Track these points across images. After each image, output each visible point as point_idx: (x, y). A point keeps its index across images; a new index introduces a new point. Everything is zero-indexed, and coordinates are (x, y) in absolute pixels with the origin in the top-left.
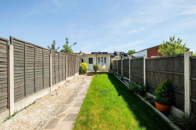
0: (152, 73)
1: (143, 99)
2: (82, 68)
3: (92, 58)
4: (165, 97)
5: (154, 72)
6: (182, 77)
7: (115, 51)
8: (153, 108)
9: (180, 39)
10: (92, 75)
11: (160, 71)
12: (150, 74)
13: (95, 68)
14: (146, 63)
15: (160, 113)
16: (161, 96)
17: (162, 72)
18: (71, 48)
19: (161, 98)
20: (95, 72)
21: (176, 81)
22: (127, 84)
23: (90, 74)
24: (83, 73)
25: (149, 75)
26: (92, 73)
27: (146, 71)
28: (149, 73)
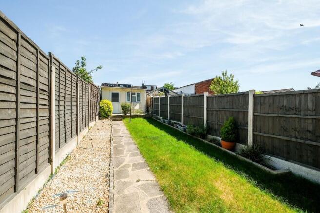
0: (215, 112)
1: (206, 142)
2: (103, 109)
3: (117, 94)
4: (231, 134)
5: (217, 111)
6: (246, 113)
7: (143, 84)
8: (220, 147)
9: (232, 74)
10: (121, 120)
11: (224, 109)
12: (212, 114)
13: (125, 109)
14: (207, 101)
15: (227, 150)
16: (228, 134)
17: (227, 110)
18: (91, 75)
19: (228, 135)
20: (126, 114)
21: (241, 117)
22: (180, 129)
23: (117, 118)
24: (105, 117)
25: (210, 114)
26: (120, 117)
27: (207, 110)
28: (211, 112)
